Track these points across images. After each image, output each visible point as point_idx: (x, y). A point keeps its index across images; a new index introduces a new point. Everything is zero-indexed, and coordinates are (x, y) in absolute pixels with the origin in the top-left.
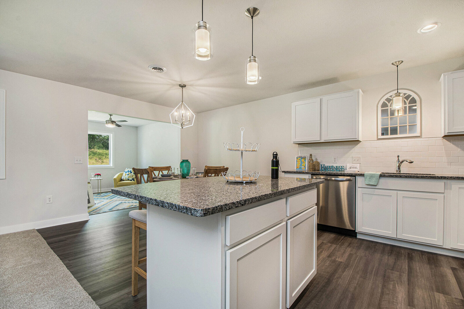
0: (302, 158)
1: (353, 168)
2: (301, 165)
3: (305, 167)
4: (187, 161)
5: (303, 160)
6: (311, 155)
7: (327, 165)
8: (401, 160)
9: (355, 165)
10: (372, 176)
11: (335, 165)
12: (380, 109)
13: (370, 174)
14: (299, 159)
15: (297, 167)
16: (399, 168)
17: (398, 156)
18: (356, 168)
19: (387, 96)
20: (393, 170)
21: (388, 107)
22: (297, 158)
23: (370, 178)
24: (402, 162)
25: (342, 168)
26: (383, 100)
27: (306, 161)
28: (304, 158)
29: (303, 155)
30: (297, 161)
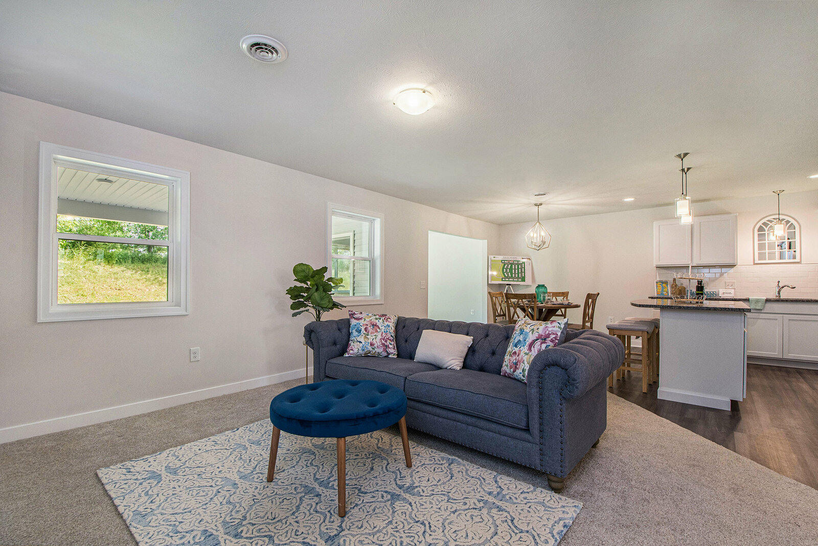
0: (662, 282)
1: (727, 293)
2: (663, 291)
3: (667, 292)
4: (543, 286)
5: (664, 285)
8: (781, 285)
9: (729, 291)
10: (757, 301)
12: (756, 233)
13: (756, 299)
14: (659, 283)
15: (657, 293)
16: (779, 294)
17: (779, 282)
18: (730, 293)
19: (764, 220)
20: (773, 295)
21: (765, 231)
22: (657, 283)
23: (755, 303)
24: (783, 287)
26: (760, 224)
27: (669, 286)
28: (666, 283)
29: (664, 279)
30: (657, 286)
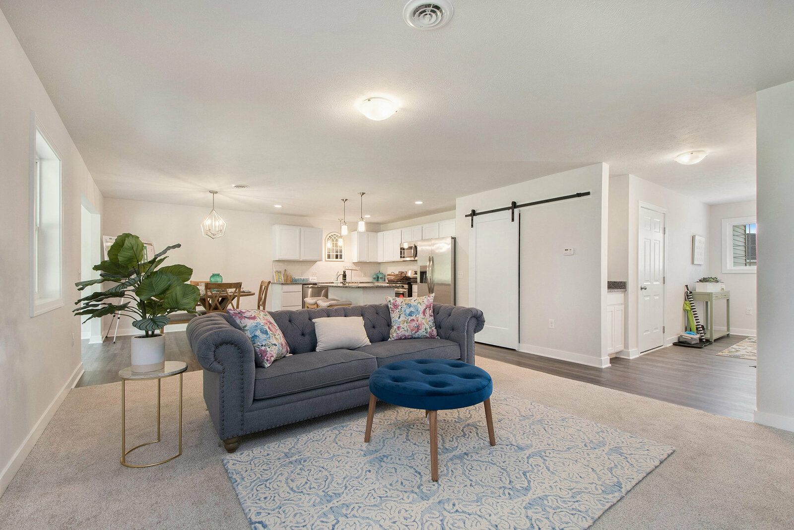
6: (285, 270)
7: (296, 278)
11: (302, 278)
25: (308, 280)
